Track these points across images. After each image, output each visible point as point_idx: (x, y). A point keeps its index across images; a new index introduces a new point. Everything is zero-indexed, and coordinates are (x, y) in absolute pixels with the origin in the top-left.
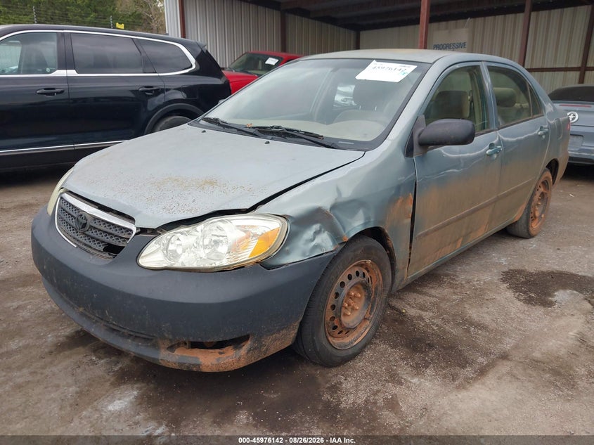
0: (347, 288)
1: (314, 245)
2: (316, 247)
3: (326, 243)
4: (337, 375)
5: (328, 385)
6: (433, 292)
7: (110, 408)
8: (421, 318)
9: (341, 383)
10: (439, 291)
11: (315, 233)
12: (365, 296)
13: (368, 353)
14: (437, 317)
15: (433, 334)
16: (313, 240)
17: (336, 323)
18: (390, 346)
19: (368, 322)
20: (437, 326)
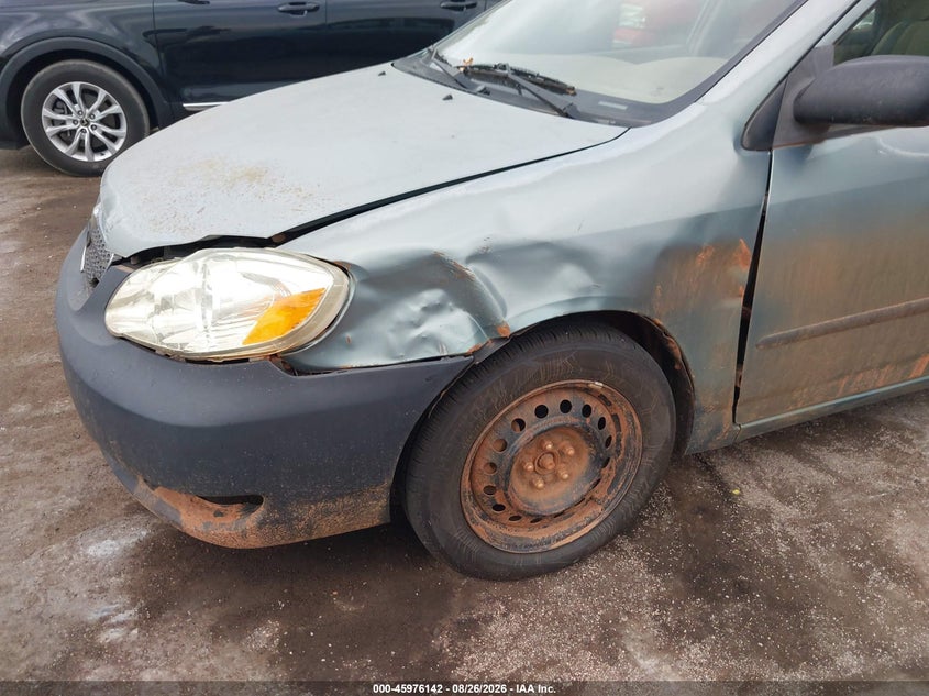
0: (528, 433)
1: (418, 337)
2: (423, 340)
3: (456, 333)
4: (495, 599)
5: (463, 617)
6: (836, 461)
7: (91, 551)
8: (765, 516)
9: (488, 620)
10: (852, 462)
11: (425, 309)
12: (590, 454)
13: (592, 569)
14: (806, 523)
15: (767, 561)
16: (417, 325)
17: (499, 498)
18: (650, 563)
19: (600, 508)
20: (792, 544)
